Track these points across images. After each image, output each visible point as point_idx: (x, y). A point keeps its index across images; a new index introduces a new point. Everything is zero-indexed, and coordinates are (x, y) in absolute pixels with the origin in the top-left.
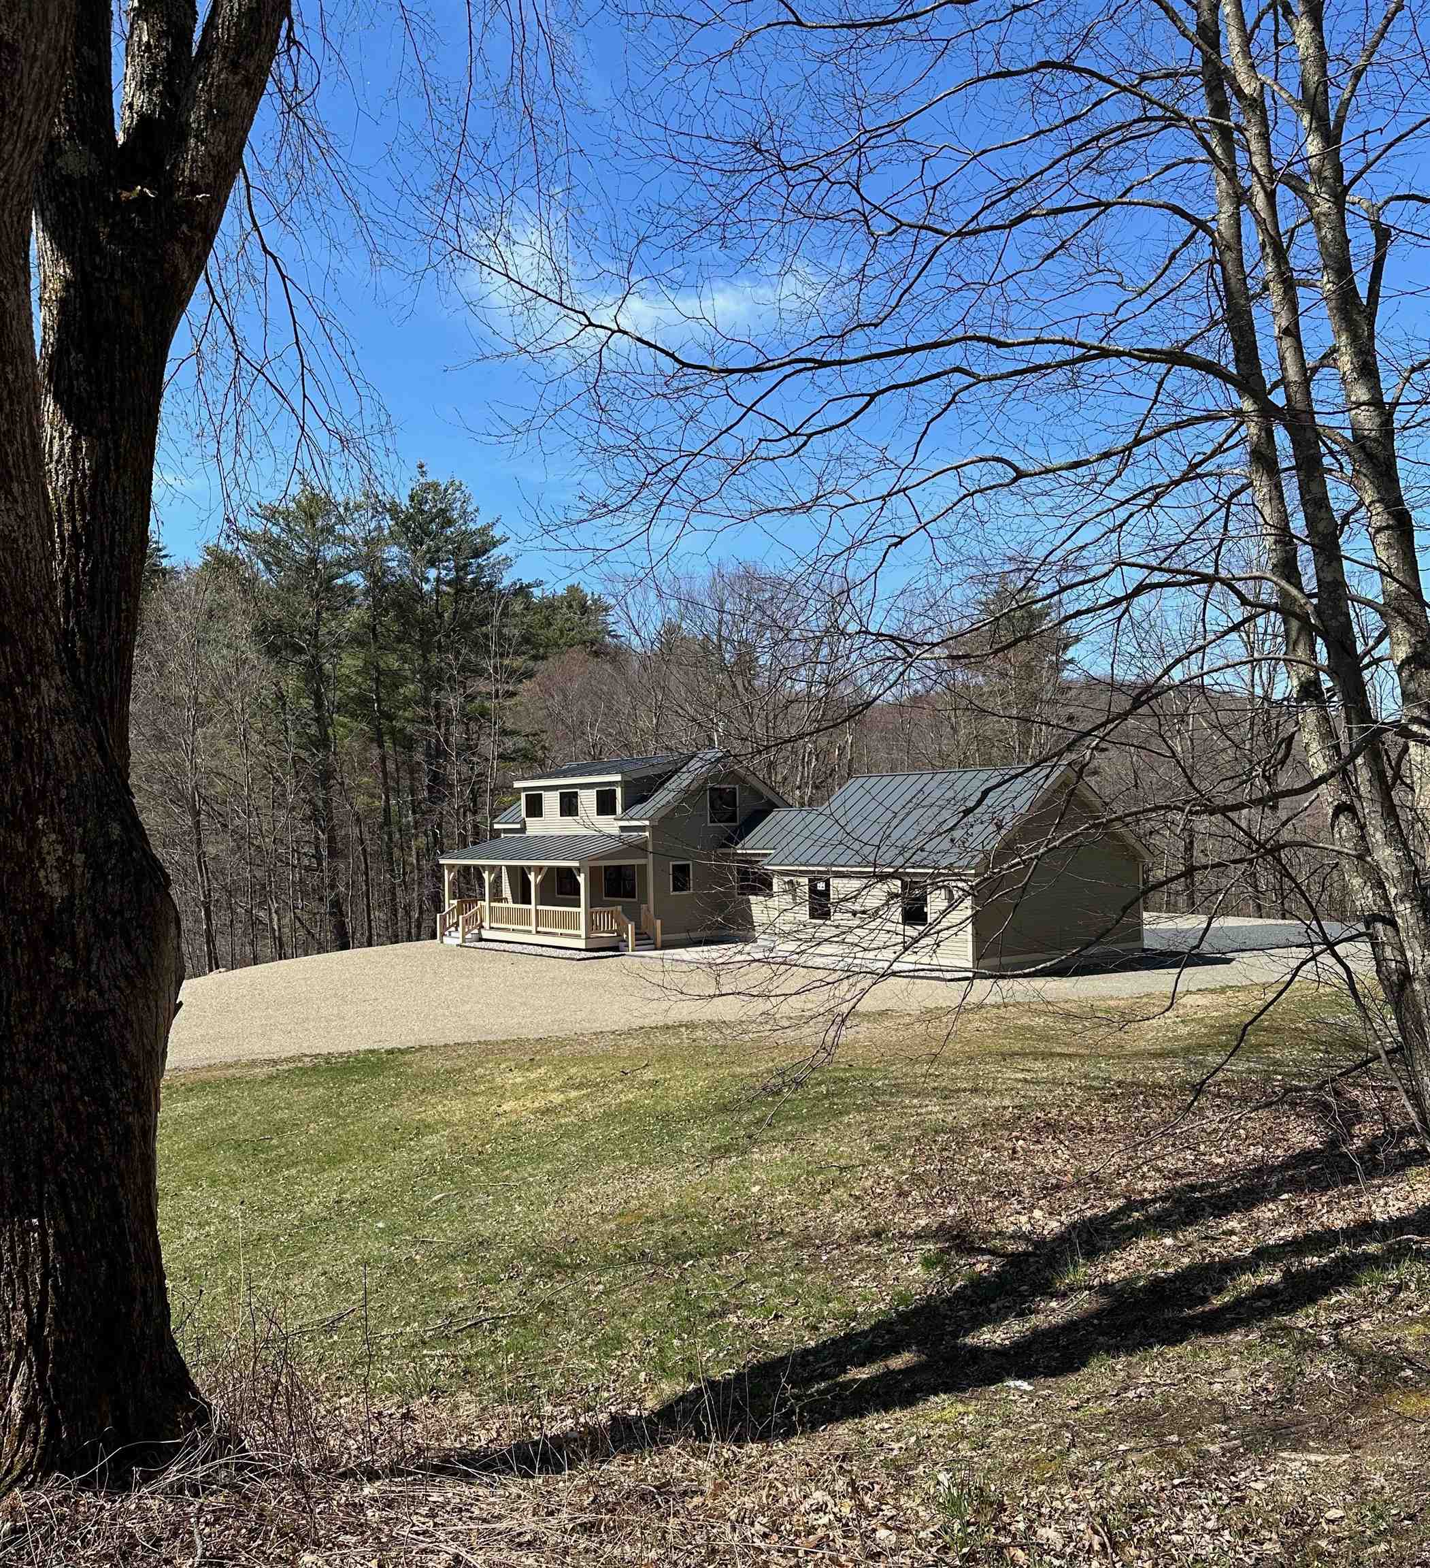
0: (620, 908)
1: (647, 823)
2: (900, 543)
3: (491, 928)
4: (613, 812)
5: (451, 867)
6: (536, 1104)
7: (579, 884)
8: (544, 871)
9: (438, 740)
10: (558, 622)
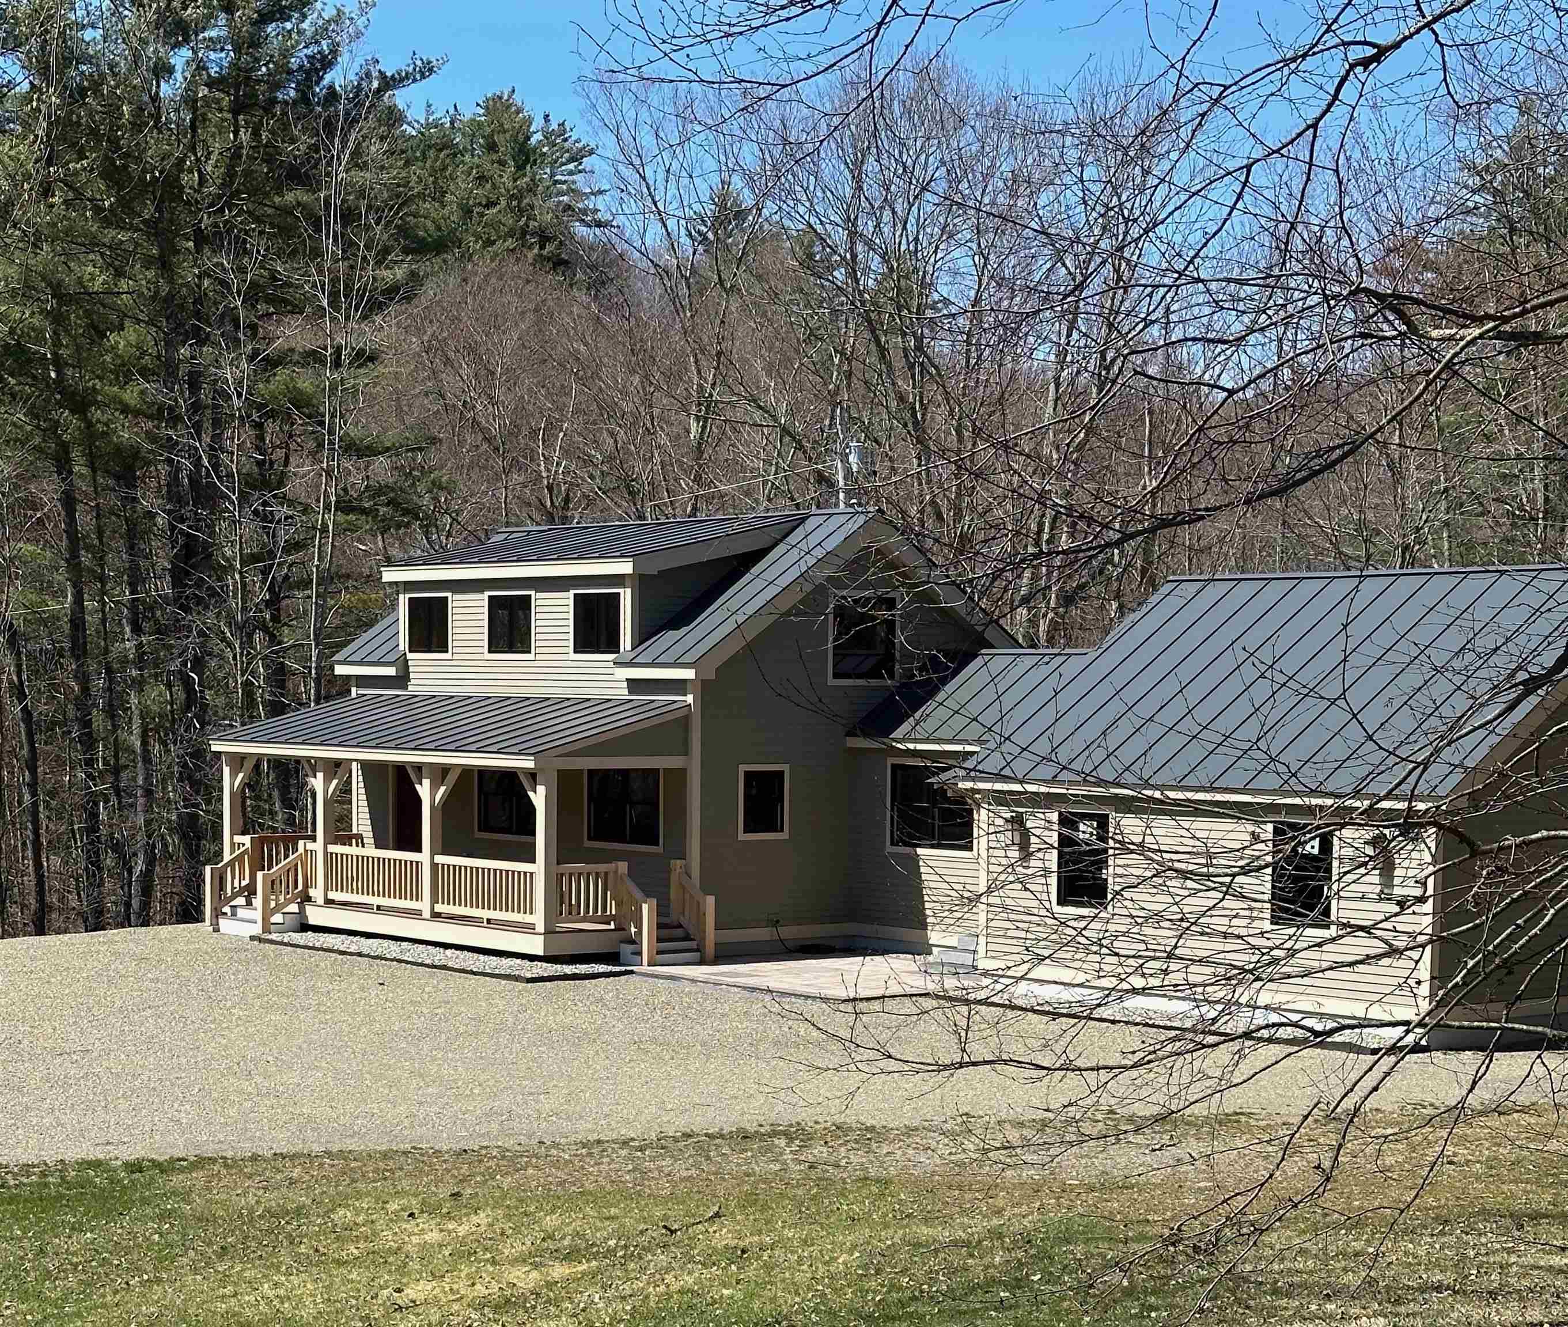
0: (623, 867)
1: (689, 674)
2: (1377, 58)
3: (329, 902)
4: (611, 644)
5: (238, 761)
6: (480, 1289)
7: (532, 810)
8: (452, 778)
9: (198, 463)
10: (462, 185)
